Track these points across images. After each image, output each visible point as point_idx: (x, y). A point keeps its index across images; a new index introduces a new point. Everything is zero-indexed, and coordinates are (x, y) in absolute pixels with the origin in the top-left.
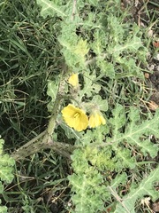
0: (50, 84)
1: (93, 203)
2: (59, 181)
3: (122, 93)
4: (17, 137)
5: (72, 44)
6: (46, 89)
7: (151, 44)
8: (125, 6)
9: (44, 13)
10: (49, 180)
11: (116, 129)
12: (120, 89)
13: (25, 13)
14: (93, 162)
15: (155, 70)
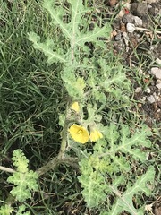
0: (61, 117)
1: (98, 196)
2: (76, 195)
3: (120, 120)
4: (39, 163)
5: (72, 80)
6: (58, 121)
7: (142, 80)
8: (118, 53)
9: (50, 61)
10: (67, 195)
11: (112, 142)
12: (118, 118)
13: (37, 65)
14: (97, 168)
15: (146, 100)
